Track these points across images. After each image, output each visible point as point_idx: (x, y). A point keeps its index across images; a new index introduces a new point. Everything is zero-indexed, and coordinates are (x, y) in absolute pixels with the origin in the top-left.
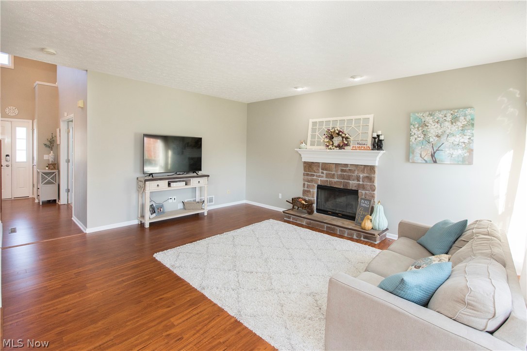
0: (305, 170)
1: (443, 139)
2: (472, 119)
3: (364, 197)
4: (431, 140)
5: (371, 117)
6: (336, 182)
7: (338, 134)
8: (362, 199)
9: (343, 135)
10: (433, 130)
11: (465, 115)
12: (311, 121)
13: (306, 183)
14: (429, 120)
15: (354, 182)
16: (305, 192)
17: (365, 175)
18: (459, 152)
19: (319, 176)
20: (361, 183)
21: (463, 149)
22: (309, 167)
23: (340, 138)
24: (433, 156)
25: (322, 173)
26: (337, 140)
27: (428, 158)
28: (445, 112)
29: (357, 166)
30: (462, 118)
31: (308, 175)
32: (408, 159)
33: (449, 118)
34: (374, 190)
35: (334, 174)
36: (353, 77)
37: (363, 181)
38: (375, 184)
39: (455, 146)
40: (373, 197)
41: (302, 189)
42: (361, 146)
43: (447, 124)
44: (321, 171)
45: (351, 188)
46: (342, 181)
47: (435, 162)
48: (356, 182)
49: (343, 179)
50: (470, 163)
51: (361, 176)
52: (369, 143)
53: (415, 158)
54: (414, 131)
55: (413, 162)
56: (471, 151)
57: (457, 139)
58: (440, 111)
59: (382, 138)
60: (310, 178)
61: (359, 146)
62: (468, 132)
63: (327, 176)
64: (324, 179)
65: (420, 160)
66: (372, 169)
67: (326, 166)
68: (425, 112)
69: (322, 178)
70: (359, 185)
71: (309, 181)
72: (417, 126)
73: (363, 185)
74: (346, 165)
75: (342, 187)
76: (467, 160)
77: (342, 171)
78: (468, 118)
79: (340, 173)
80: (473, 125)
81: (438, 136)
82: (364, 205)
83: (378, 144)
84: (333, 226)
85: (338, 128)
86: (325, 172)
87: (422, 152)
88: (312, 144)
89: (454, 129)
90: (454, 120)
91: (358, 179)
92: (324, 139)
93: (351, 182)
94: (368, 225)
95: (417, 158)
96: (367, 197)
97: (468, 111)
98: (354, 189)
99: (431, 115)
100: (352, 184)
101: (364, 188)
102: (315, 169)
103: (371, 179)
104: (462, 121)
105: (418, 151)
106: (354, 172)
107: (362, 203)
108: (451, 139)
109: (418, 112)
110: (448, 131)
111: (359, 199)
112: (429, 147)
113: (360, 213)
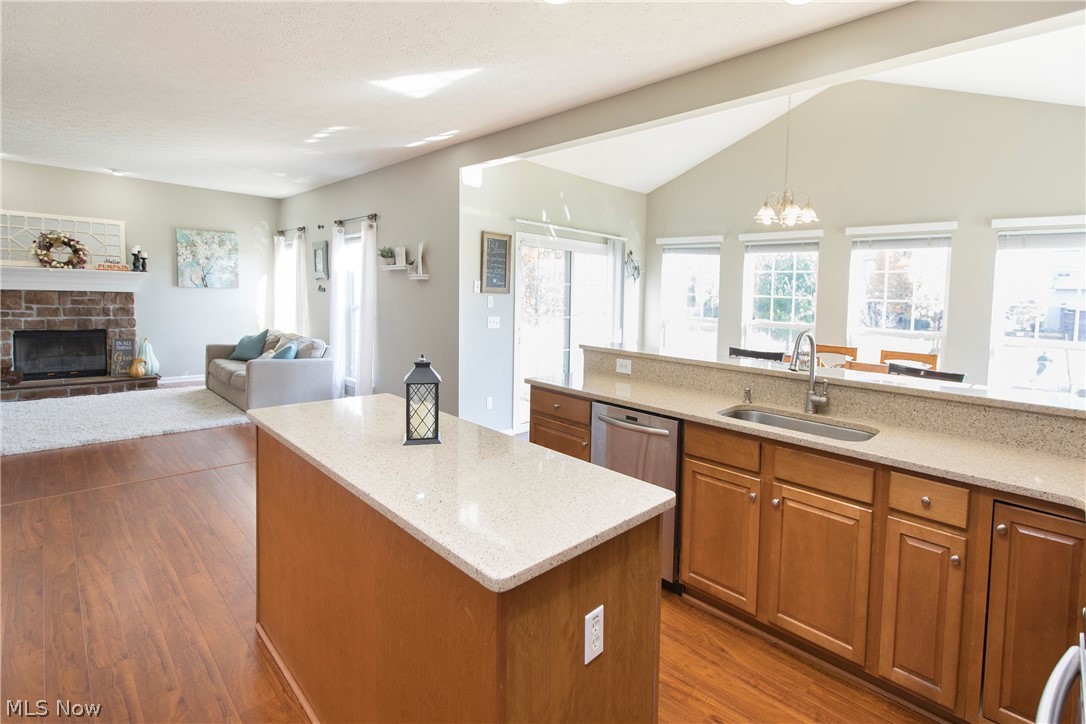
1: (213, 261)
2: (237, 245)
3: (117, 337)
4: (201, 262)
5: (122, 224)
6: (62, 320)
7: (67, 244)
8: (116, 340)
9: (78, 247)
10: (202, 251)
11: (230, 240)
14: (197, 239)
15: (99, 318)
17: (117, 306)
18: (227, 276)
19: (23, 315)
20: (112, 318)
21: (231, 272)
23: (69, 250)
24: (203, 279)
25: (29, 308)
26: (63, 254)
27: (198, 282)
28: (213, 233)
29: (104, 294)
30: (228, 242)
32: (176, 283)
33: (217, 240)
34: (134, 326)
35: (57, 309)
36: (114, 170)
37: (114, 315)
38: (135, 317)
39: (224, 269)
40: (134, 334)
42: (111, 265)
43: (215, 246)
44: (24, 304)
45: (93, 327)
46: (76, 318)
47: (206, 286)
48: (103, 318)
49: (78, 314)
50: (237, 287)
51: (111, 307)
52: (123, 259)
53: (185, 282)
54: (181, 250)
55: (183, 287)
56: (237, 275)
57: (225, 262)
58: (208, 231)
59: (143, 255)
61: (109, 264)
62: (234, 257)
63: (42, 312)
65: (190, 284)
66: (128, 297)
67: (35, 297)
68: (192, 229)
69: (28, 318)
70: (109, 320)
72: (185, 244)
73: (117, 321)
74: (83, 293)
75: (75, 328)
76: (234, 284)
77: (75, 302)
78: (233, 242)
79: (70, 306)
80: (237, 250)
81: (207, 258)
82: (122, 348)
83: (138, 263)
84: (84, 386)
85: (63, 233)
86: (34, 306)
87: (190, 275)
89: (222, 252)
90: (221, 243)
91: (106, 312)
93: (93, 318)
94: (141, 370)
95: (188, 282)
96: (125, 337)
97: (233, 236)
98: (99, 327)
99: (199, 234)
100: (97, 321)
101: (117, 324)
102: (9, 302)
103: (128, 312)
104: (228, 246)
105: (187, 273)
106: (97, 304)
107: (118, 347)
108: (220, 262)
109: (185, 229)
110: (216, 255)
111: (109, 342)
112: (198, 269)
113: (117, 360)
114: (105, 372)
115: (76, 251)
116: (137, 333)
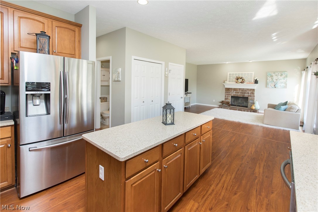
0: (226, 91)
1: (278, 81)
2: (287, 75)
4: (274, 81)
5: (253, 73)
6: (239, 94)
7: (241, 78)
9: (243, 79)
10: (275, 78)
11: (285, 74)
12: (228, 73)
13: (226, 95)
14: (274, 75)
16: (225, 99)
17: (251, 92)
18: (283, 85)
19: (232, 93)
20: (249, 95)
21: (284, 84)
22: (228, 90)
23: (242, 80)
24: (275, 86)
25: (234, 92)
26: (240, 80)
27: (273, 86)
28: (279, 72)
29: (248, 89)
30: (284, 75)
31: (227, 92)
32: (266, 87)
33: (280, 74)
34: (254, 97)
35: (239, 92)
38: (255, 95)
39: (282, 83)
40: (254, 99)
41: (225, 97)
42: (250, 83)
43: (279, 76)
44: (233, 91)
45: (245, 96)
47: (275, 87)
48: (247, 95)
49: (242, 93)
50: (286, 88)
51: (249, 92)
52: (253, 81)
54: (268, 78)
55: (268, 88)
56: (286, 84)
57: (282, 81)
58: (277, 72)
59: (257, 80)
60: (228, 93)
62: (286, 79)
63: (236, 93)
64: (234, 94)
65: (270, 87)
66: (254, 90)
67: (235, 89)
68: (272, 72)
69: (233, 94)
71: (228, 95)
72: (269, 76)
73: (250, 95)
74: (244, 89)
75: (242, 96)
76: (285, 87)
77: (242, 91)
78: (286, 75)
79: (241, 91)
80: (287, 77)
81: (276, 80)
83: (256, 82)
85: (240, 76)
86: (235, 91)
87: (271, 85)
88: (229, 81)
89: (281, 78)
90: (281, 75)
91: (248, 93)
92: (235, 80)
93: (245, 95)
94: (253, 108)
95: (270, 86)
96: (252, 99)
97: (286, 73)
99: (274, 73)
100: (246, 95)
101: (250, 96)
102: (230, 90)
103: (253, 93)
104: (284, 76)
105: (270, 84)
106: (247, 91)
107: (250, 101)
108: (280, 81)
109: (270, 72)
110: (279, 78)
111: (249, 100)
112: (273, 83)
113: (249, 104)
114: (247, 107)
115: (243, 80)
116: (255, 99)
